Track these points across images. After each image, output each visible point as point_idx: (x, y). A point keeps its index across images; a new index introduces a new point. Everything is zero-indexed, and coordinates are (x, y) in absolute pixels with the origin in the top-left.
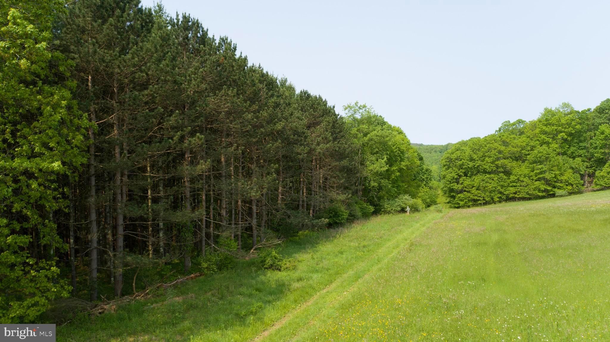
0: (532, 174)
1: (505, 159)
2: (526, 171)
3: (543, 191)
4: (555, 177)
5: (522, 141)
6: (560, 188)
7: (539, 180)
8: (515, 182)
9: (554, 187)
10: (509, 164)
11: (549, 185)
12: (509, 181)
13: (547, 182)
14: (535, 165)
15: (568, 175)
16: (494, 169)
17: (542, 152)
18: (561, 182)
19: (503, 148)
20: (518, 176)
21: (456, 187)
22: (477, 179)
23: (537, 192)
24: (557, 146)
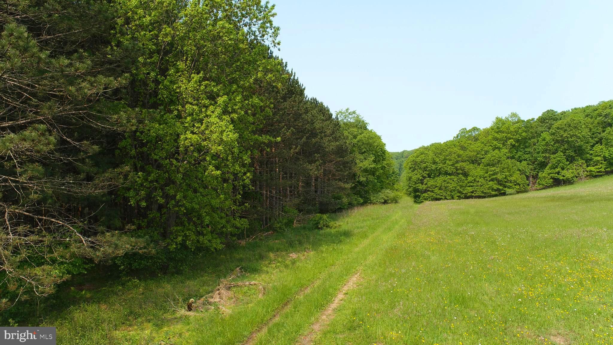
0: (486, 175)
1: (463, 162)
2: (482, 173)
3: (496, 190)
4: (505, 178)
5: (477, 146)
6: (509, 187)
7: (492, 180)
8: (472, 183)
9: (505, 187)
10: (467, 166)
11: (501, 185)
12: (466, 182)
13: (499, 182)
14: (489, 167)
15: (516, 176)
16: (454, 170)
17: (495, 156)
18: (511, 182)
19: (461, 152)
20: (474, 177)
21: (421, 187)
22: (439, 180)
23: (490, 191)
24: (506, 151)
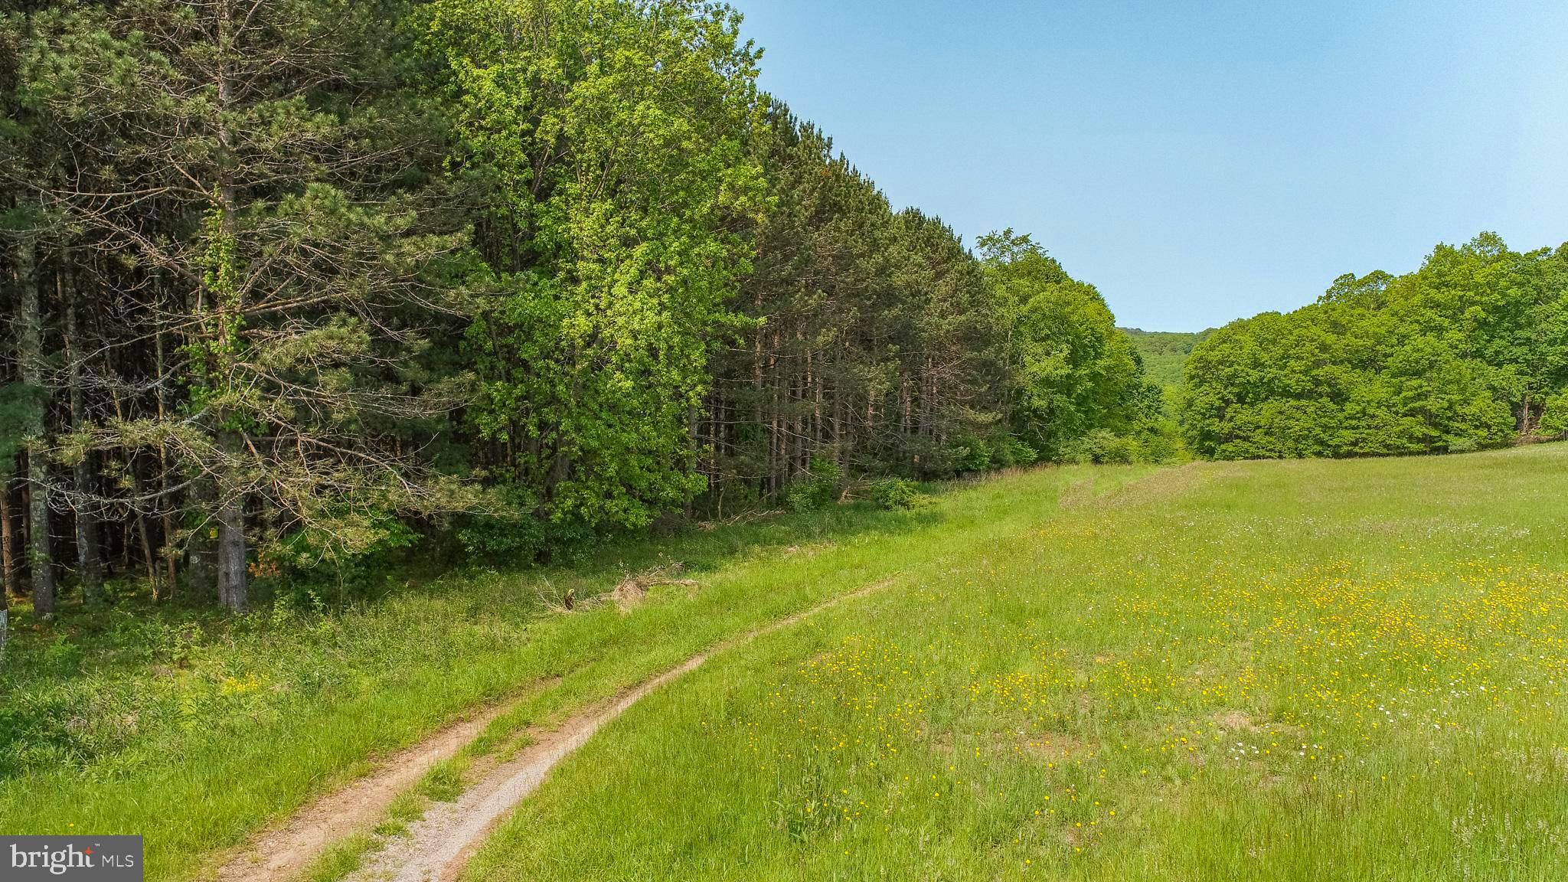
0: (1396, 399)
1: (1334, 363)
2: (1383, 393)
3: (1419, 441)
4: (1450, 408)
5: (1375, 323)
6: (1459, 434)
7: (1412, 413)
8: (1355, 419)
9: (1448, 432)
10: (1343, 375)
11: (1436, 426)
12: (1341, 416)
13: (1431, 419)
14: (1403, 379)
15: (1481, 405)
16: (1309, 386)
17: (1422, 350)
18: (1464, 420)
19: (1330, 339)
20: (1363, 405)
21: (1217, 426)
22: (1268, 411)
23: (1405, 441)
24: (1461, 336)
